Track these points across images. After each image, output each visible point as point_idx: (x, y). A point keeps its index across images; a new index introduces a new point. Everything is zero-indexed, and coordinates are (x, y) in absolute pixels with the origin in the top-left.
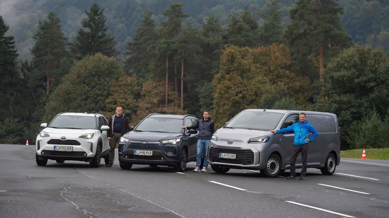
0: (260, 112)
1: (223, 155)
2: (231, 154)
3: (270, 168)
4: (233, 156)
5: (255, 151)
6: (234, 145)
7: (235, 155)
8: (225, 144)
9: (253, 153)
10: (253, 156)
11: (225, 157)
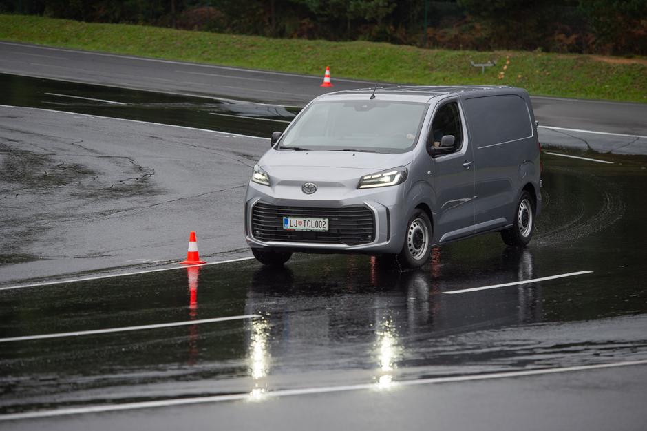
0: (364, 102)
1: (294, 223)
2: (314, 220)
3: (412, 246)
4: (320, 224)
5: (376, 208)
6: (322, 196)
7: (327, 220)
8: (296, 194)
9: (371, 213)
10: (373, 221)
11: (299, 228)
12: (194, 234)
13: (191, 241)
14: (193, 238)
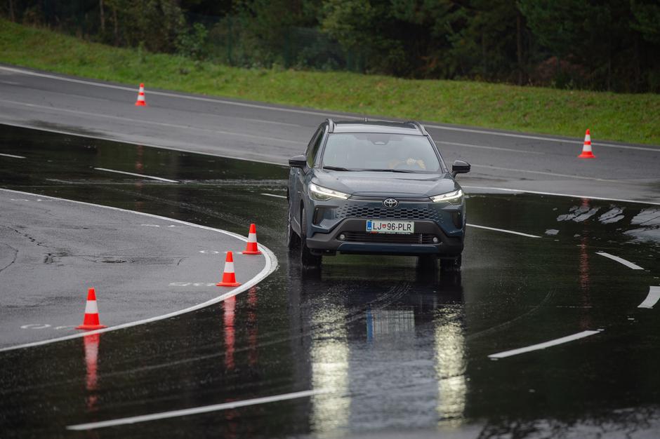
12: (93, 290)
13: (89, 299)
14: (92, 296)
